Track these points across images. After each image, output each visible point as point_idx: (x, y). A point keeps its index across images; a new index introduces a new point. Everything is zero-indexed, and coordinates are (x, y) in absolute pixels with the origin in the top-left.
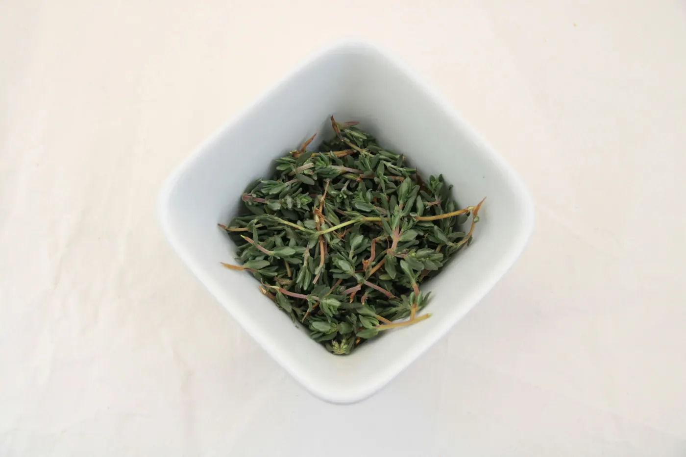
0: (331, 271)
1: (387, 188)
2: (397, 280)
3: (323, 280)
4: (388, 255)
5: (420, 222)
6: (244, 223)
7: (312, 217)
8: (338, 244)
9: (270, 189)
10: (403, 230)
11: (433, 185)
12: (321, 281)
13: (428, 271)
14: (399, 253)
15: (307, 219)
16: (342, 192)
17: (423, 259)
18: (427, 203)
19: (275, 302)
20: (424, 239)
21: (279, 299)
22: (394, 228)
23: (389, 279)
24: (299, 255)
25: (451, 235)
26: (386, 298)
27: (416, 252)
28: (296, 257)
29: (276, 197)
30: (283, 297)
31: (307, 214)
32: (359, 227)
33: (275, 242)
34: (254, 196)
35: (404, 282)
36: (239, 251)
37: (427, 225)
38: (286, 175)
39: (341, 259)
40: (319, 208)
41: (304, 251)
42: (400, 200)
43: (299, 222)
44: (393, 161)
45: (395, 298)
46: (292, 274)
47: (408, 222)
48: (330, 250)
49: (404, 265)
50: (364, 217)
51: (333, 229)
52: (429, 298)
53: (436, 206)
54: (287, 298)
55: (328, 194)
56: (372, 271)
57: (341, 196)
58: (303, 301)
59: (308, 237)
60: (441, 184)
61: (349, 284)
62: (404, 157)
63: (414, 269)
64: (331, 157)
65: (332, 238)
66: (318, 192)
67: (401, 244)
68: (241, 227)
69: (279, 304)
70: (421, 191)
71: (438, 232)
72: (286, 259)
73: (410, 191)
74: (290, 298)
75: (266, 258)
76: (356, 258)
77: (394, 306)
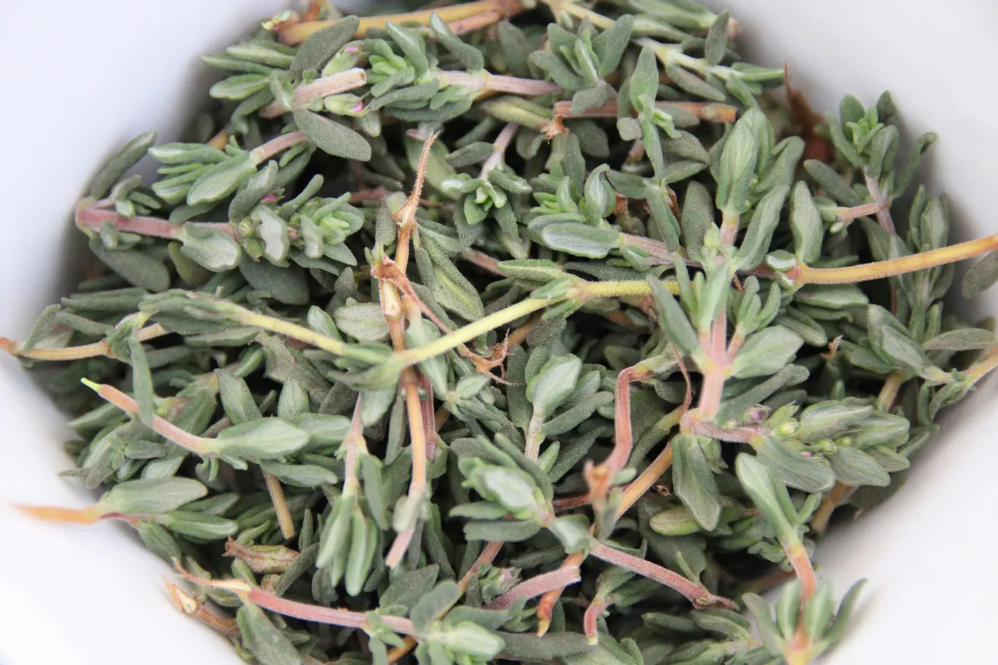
0: (455, 512)
1: (672, 157)
2: (726, 531)
3: (425, 548)
4: (685, 433)
5: (810, 288)
6: (89, 326)
7: (366, 290)
8: (478, 397)
9: (191, 183)
10: (741, 330)
11: (856, 137)
12: (417, 555)
13: (849, 488)
14: (731, 424)
15: (350, 300)
16: (484, 177)
17: (827, 445)
18: (833, 210)
19: (231, 641)
20: (831, 358)
21: (248, 630)
22: (705, 322)
23: (693, 528)
24: (322, 452)
25: (934, 342)
26: (684, 606)
27: (797, 416)
28: (309, 457)
29: (217, 211)
30: (267, 625)
31: (347, 279)
32: (564, 323)
33: (218, 396)
34: (126, 209)
35: (753, 540)
36: (77, 437)
37: (837, 300)
38: (253, 117)
39: (496, 462)
40: (393, 256)
41: (344, 431)
42: (726, 202)
43: (316, 315)
44: (688, 40)
45: (719, 604)
46: (298, 525)
47: (764, 293)
48: (449, 425)
49: (750, 474)
50: (582, 282)
51: (459, 337)
52: (857, 604)
53: (869, 221)
54: (284, 625)
55: (428, 190)
56: (625, 501)
57: (481, 198)
58: (346, 634)
59: (357, 379)
60: (890, 132)
61: (530, 559)
62: (731, 22)
63: (794, 485)
64: (431, 34)
65: (454, 377)
66: (388, 180)
67: (738, 387)
68: (78, 339)
69: (248, 651)
70: (807, 163)
71: (885, 328)
72: (269, 472)
73: (763, 164)
74: (295, 624)
75: (189, 467)
76: (555, 447)
77: (717, 637)
